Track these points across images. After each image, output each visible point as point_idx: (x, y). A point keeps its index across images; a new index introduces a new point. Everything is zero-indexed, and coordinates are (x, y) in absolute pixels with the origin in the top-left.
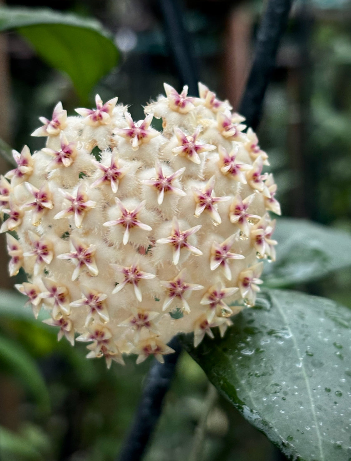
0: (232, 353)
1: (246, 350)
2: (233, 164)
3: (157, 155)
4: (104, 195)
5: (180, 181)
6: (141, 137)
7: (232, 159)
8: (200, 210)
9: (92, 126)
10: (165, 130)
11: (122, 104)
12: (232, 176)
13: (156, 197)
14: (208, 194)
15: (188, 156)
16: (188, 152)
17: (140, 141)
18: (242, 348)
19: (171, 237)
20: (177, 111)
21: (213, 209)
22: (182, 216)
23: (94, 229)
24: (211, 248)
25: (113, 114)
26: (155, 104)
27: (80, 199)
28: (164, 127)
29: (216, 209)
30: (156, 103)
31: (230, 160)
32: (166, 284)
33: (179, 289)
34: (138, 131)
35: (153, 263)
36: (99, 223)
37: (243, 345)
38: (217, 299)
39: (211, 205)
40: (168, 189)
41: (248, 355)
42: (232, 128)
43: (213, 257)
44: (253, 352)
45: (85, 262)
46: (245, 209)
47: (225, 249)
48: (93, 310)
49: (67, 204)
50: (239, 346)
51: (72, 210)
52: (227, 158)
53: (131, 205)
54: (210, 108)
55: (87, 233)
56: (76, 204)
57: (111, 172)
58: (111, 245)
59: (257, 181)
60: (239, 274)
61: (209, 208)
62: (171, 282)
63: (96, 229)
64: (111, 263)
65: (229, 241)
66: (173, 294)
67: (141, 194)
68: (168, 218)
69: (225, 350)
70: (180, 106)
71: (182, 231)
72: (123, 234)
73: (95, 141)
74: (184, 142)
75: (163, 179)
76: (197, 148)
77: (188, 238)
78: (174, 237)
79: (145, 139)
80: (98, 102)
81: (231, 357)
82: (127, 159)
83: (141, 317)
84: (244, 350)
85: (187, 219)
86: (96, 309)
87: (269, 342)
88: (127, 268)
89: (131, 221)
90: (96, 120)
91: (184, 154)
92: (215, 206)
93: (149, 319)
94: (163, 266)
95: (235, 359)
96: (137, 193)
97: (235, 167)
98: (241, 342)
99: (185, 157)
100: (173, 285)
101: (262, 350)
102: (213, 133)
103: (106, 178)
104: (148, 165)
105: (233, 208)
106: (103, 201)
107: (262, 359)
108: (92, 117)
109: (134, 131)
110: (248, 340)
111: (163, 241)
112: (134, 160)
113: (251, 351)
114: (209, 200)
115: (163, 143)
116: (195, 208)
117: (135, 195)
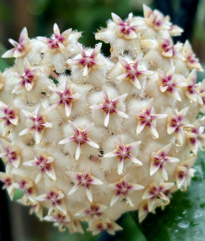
0: (171, 226)
1: (182, 223)
2: (170, 83)
3: (105, 80)
4: (61, 114)
5: (124, 102)
6: (91, 65)
7: (169, 78)
8: (140, 128)
9: (51, 53)
10: (112, 55)
11: (77, 30)
12: (169, 93)
13: (103, 118)
14: (148, 113)
15: (131, 81)
16: (131, 77)
17: (90, 69)
18: (179, 221)
19: (116, 151)
20: (123, 38)
21: (152, 126)
22: (126, 131)
23: (53, 142)
24: (151, 155)
25: (68, 41)
26: (104, 31)
27: (40, 119)
28: (111, 52)
29: (155, 126)
30: (105, 29)
31: (167, 80)
32: (113, 186)
33: (124, 189)
34: (88, 60)
35: (102, 169)
36: (56, 138)
37: (180, 218)
38: (157, 193)
39: (150, 123)
40: (113, 111)
41: (183, 228)
42: (170, 49)
43: (152, 163)
44: (187, 226)
45: (45, 169)
46: (180, 121)
47: (163, 155)
48: (54, 203)
49: (29, 123)
50: (176, 219)
51: (34, 127)
52: (165, 78)
53: (82, 124)
54: (152, 27)
55: (47, 144)
56: (37, 123)
57: (65, 97)
58: (67, 154)
59: (191, 92)
60: (176, 168)
61: (149, 124)
62: (117, 183)
63: (54, 143)
64: (67, 170)
65: (166, 149)
66: (119, 193)
67: (90, 113)
68: (114, 133)
69: (165, 222)
70: (125, 33)
71: (125, 144)
72: (76, 150)
73: (53, 66)
74: (128, 68)
75: (109, 103)
76: (138, 74)
77: (131, 151)
78: (118, 151)
79: (94, 67)
80: (56, 31)
81: (170, 229)
82: (79, 84)
83: (94, 208)
84: (180, 223)
85: (130, 133)
86: (56, 203)
87: (201, 215)
88: (80, 174)
89: (82, 139)
90: (54, 48)
91: (127, 79)
92: (154, 123)
93: (100, 211)
94: (110, 172)
95: (173, 231)
96: (88, 113)
97: (172, 85)
98: (179, 215)
99: (128, 81)
100: (119, 186)
101: (195, 223)
102: (153, 54)
103: (61, 102)
104: (97, 89)
105: (170, 120)
106: (59, 119)
107: (196, 231)
108: (50, 46)
109: (85, 60)
110: (184, 213)
111: (109, 155)
112: (85, 83)
113: (186, 224)
114: (148, 118)
115: (110, 68)
116: (136, 125)
117: (86, 114)
